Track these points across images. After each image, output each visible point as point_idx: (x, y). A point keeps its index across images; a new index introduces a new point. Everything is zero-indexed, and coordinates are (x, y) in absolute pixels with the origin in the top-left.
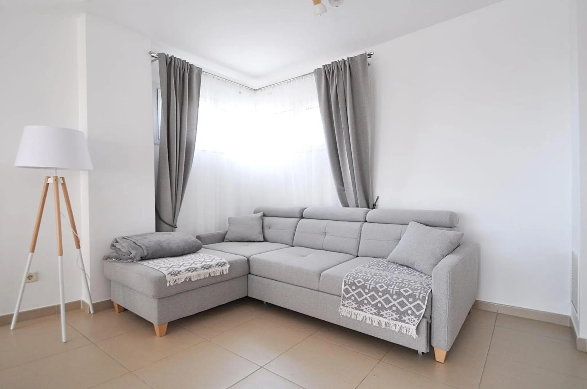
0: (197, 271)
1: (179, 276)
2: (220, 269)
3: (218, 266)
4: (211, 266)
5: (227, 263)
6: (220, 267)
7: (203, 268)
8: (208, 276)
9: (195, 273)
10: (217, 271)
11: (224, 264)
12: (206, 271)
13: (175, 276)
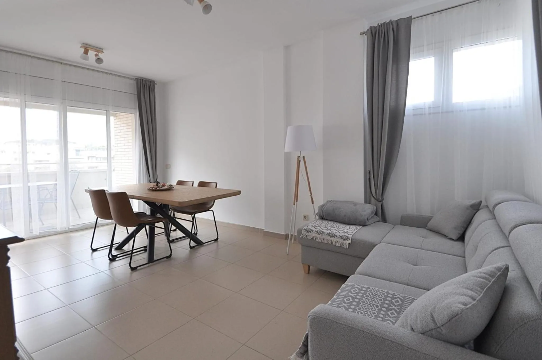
0: (322, 235)
1: (310, 234)
2: (341, 241)
3: (340, 238)
4: (335, 236)
5: (350, 239)
6: (342, 239)
7: (328, 235)
8: (330, 242)
9: (320, 236)
10: (338, 241)
11: (348, 238)
12: (329, 238)
13: (307, 232)
